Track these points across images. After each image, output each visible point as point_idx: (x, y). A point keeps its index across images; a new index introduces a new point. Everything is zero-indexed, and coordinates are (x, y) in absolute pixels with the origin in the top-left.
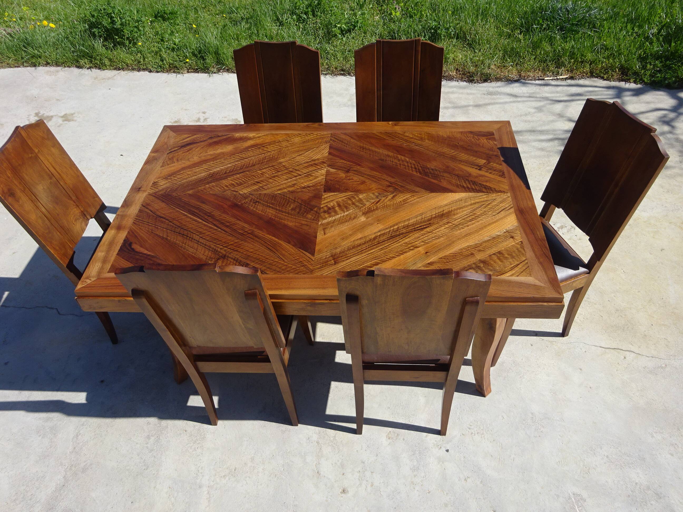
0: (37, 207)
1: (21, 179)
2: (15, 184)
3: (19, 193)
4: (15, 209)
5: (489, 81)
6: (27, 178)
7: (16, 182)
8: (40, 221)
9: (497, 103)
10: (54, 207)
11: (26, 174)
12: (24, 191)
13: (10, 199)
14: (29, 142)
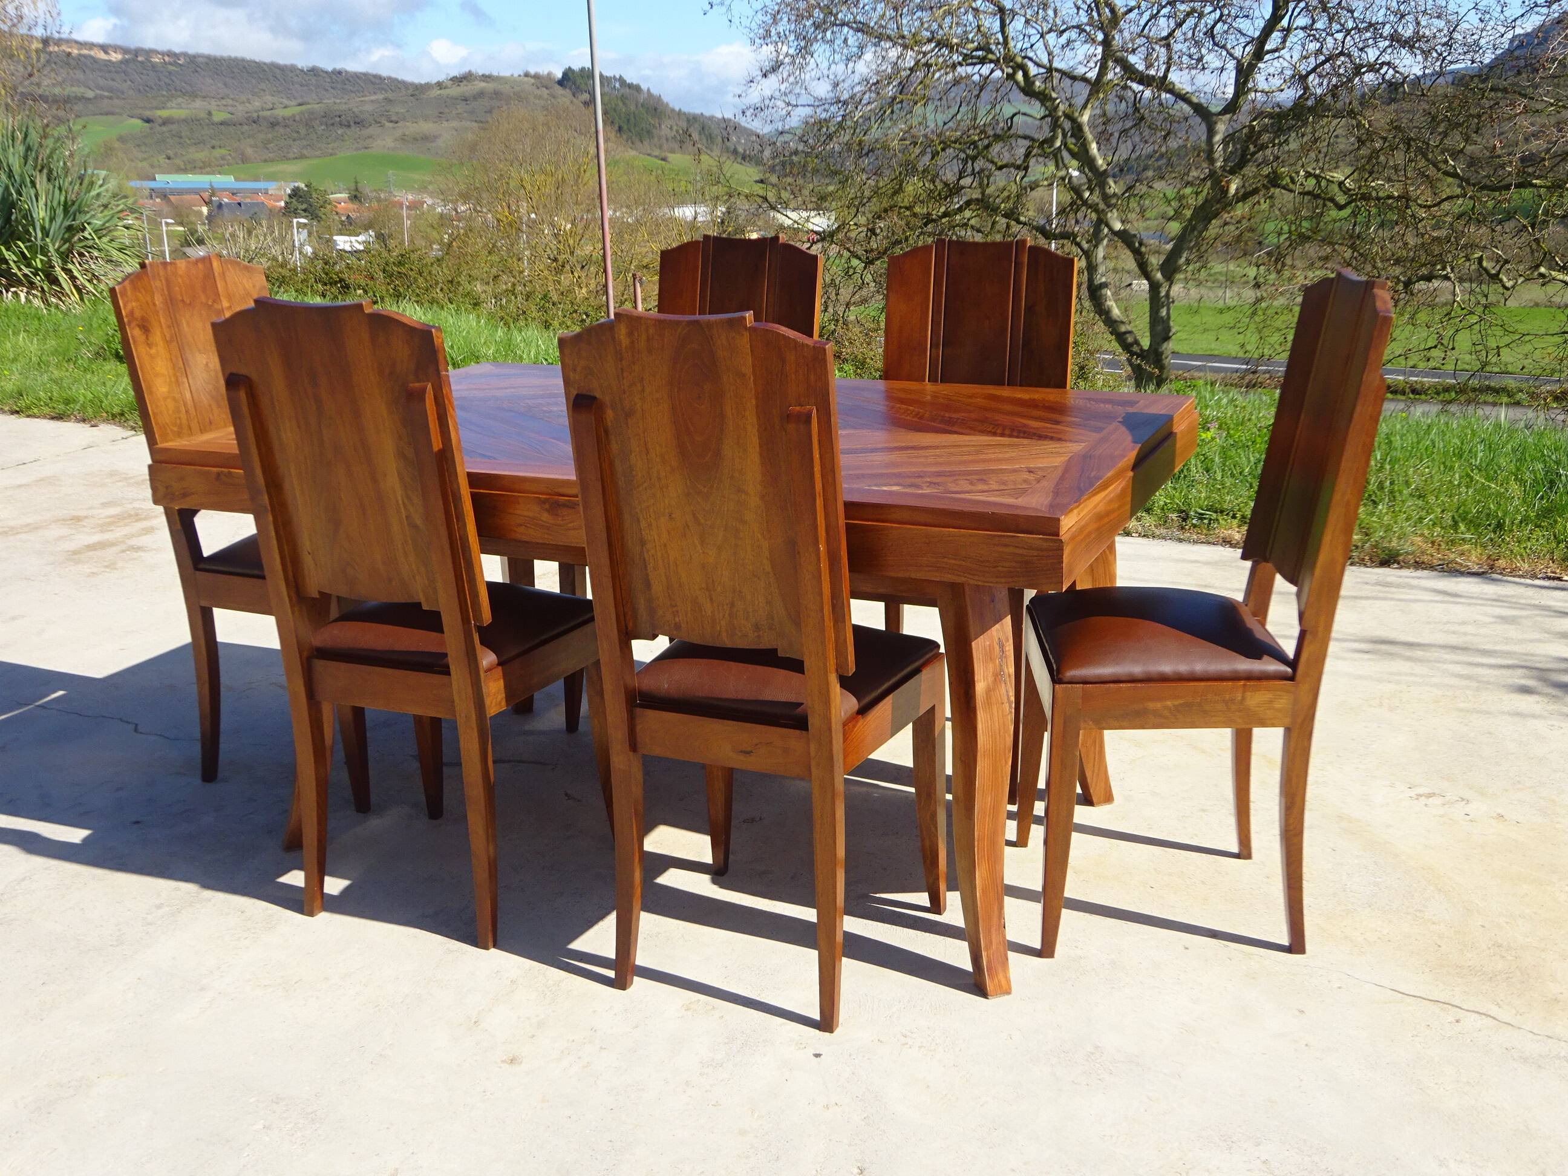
0: (178, 383)
1: (175, 324)
2: (160, 322)
3: (157, 336)
4: (136, 350)
5: (1396, 566)
6: (185, 327)
7: (162, 320)
8: (171, 405)
9: (1392, 599)
10: (210, 406)
11: (188, 323)
12: (168, 343)
13: (137, 332)
14: (220, 285)
